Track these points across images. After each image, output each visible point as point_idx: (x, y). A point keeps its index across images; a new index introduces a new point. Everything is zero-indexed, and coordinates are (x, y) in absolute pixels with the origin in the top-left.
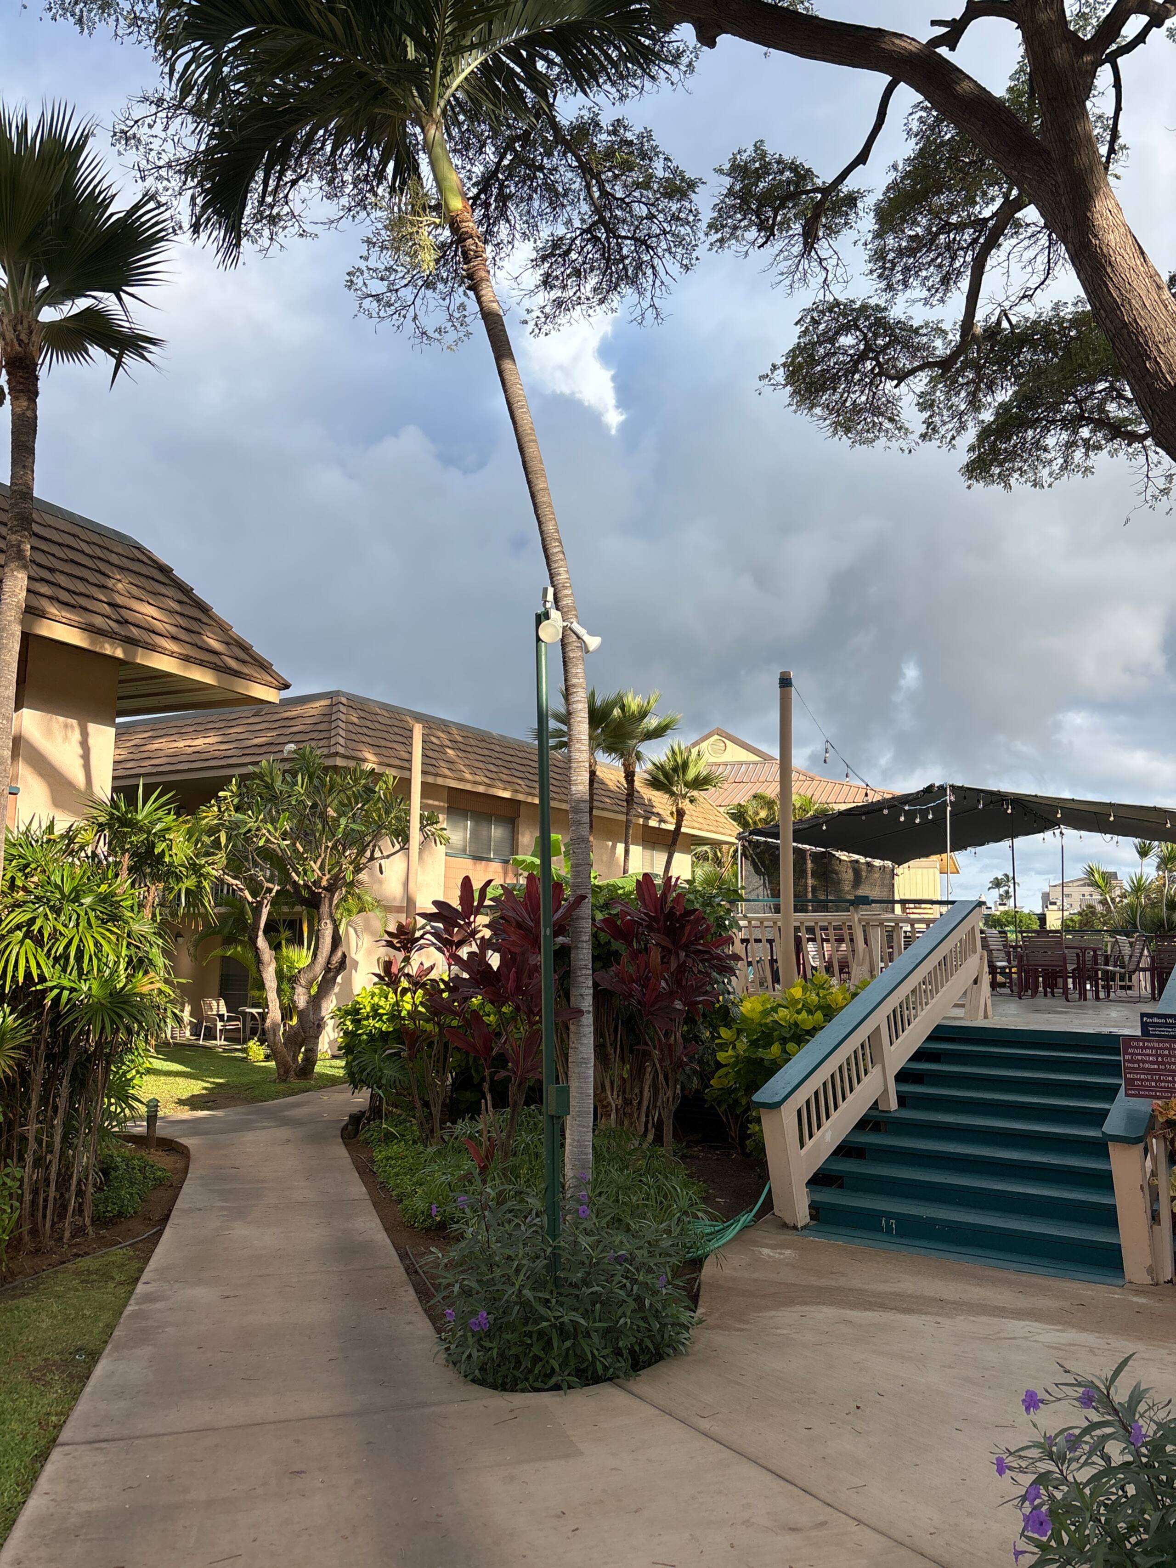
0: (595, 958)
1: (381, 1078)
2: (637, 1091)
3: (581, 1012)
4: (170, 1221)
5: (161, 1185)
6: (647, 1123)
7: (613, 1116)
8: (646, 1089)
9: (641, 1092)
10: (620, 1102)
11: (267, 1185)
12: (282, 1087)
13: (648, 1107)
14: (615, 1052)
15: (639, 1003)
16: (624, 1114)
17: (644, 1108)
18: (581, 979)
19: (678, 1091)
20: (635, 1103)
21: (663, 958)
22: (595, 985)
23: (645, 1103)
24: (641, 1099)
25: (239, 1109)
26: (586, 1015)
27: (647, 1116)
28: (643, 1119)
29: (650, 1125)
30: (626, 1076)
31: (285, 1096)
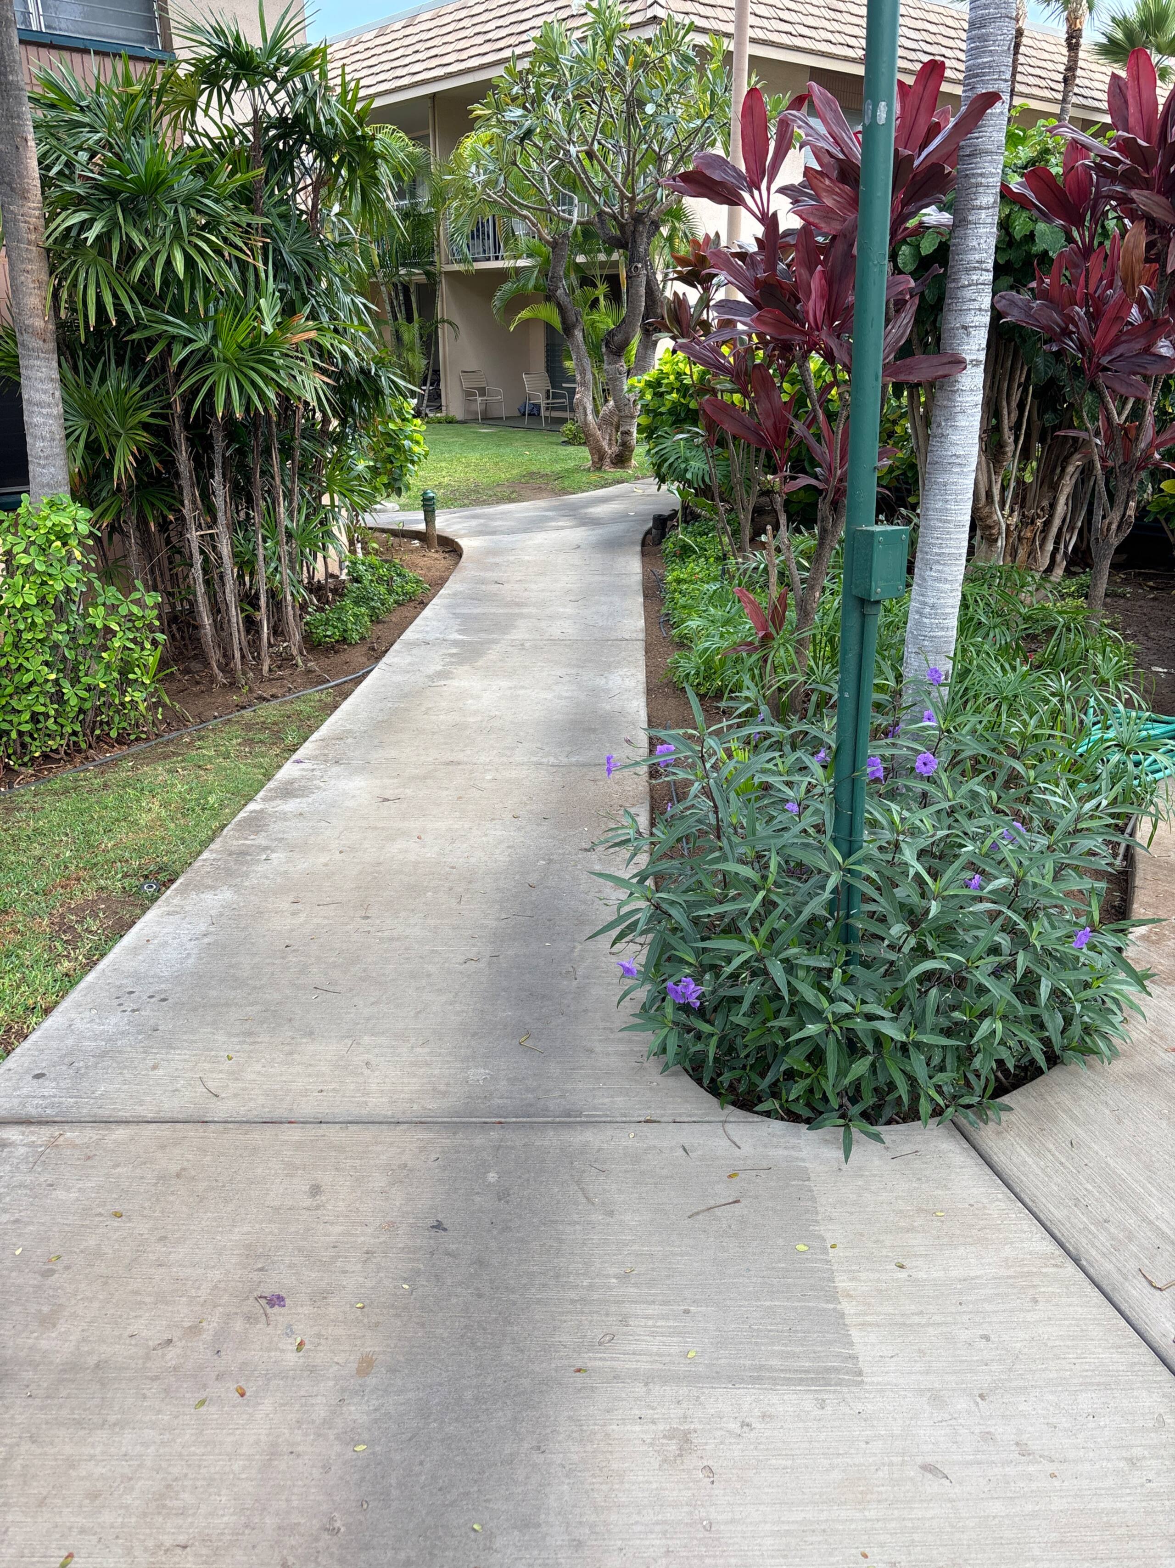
0: (999, 270)
1: (686, 470)
2: (1045, 503)
3: (959, 363)
4: (384, 660)
5: (411, 600)
6: (1056, 550)
7: (1000, 543)
8: (1062, 500)
9: (1053, 506)
10: (1015, 519)
11: (525, 610)
12: (594, 477)
13: (1060, 529)
14: (1016, 441)
15: (1081, 348)
16: (1020, 539)
17: (1054, 530)
18: (968, 293)
19: (1131, 512)
20: (1039, 523)
21: (1150, 246)
22: (996, 315)
23: (1057, 522)
24: (1051, 516)
25: (541, 503)
26: (970, 370)
27: (1057, 542)
28: (1050, 547)
29: (1059, 557)
30: (1028, 478)
31: (597, 487)
